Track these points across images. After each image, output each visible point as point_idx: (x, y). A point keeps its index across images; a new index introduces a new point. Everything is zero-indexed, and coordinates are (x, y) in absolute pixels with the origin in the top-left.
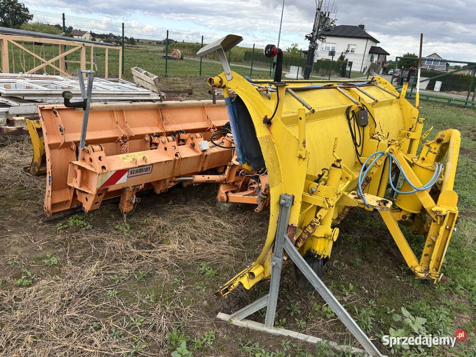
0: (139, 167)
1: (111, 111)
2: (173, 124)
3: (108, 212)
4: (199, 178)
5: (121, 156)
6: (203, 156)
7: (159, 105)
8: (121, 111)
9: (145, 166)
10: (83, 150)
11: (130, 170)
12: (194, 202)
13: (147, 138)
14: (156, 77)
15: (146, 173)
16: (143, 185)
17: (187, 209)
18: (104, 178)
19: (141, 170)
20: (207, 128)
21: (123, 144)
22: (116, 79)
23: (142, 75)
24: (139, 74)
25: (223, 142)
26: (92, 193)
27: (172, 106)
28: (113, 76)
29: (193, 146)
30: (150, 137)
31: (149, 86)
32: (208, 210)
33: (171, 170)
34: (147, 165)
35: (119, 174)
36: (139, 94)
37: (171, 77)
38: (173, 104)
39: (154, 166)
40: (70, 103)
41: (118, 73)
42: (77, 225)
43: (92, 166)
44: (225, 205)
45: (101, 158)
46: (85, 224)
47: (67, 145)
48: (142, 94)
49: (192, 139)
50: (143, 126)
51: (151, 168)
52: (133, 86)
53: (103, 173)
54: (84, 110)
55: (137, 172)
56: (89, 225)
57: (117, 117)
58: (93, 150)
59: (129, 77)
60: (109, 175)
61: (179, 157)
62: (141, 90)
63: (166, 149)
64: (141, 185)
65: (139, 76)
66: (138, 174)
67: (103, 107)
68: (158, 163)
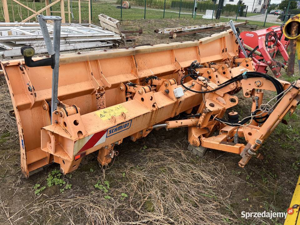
0: (118, 125)
1: (86, 62)
2: (145, 69)
3: (87, 163)
4: (172, 124)
5: (98, 113)
6: (178, 103)
7: (133, 52)
8: (96, 60)
9: (124, 123)
10: (56, 113)
11: (109, 131)
12: (166, 145)
13: (123, 87)
14: (118, 21)
15: (125, 128)
16: (122, 140)
17: (161, 153)
18: (81, 144)
19: (120, 128)
20: (175, 70)
21: (99, 97)
22: (87, 24)
23: (107, 20)
24: (104, 19)
25: (193, 86)
26: (68, 159)
27: (145, 52)
28: (85, 22)
29: (167, 93)
30: (125, 85)
31: (112, 29)
32: (181, 155)
33: (148, 121)
34: (126, 122)
35: (98, 136)
36: (105, 36)
37: (125, 21)
38: (146, 49)
39: (133, 121)
40: (32, 61)
41: (89, 20)
42: (56, 184)
43: (66, 131)
44: (198, 149)
45: (77, 122)
46: (64, 183)
47: (39, 104)
48: (108, 36)
49: (166, 85)
50: (118, 74)
51: (130, 124)
52: (100, 29)
53: (79, 139)
54: (53, 68)
55: (116, 130)
56: (68, 185)
57: (92, 68)
58: (67, 113)
59: (97, 22)
60: (87, 140)
61: (156, 107)
62: (107, 33)
63: (142, 99)
64: (120, 140)
65: (104, 21)
66: (117, 131)
67: (76, 58)
68: (137, 117)
